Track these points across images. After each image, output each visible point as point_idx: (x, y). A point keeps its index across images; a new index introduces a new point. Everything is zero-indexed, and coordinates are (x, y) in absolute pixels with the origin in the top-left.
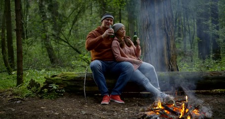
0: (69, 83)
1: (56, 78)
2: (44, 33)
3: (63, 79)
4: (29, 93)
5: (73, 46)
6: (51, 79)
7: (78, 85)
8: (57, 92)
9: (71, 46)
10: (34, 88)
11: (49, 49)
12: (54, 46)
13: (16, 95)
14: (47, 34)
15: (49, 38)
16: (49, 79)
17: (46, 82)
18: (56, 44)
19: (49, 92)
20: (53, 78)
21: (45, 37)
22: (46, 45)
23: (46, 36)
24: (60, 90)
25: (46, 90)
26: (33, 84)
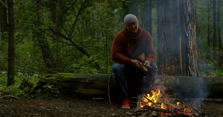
0: (64, 84)
1: (51, 78)
2: (38, 25)
3: (58, 79)
4: (21, 93)
5: (77, 44)
6: (45, 79)
7: (74, 86)
8: (51, 93)
9: (75, 45)
10: (26, 89)
11: (44, 48)
12: (51, 45)
13: (8, 94)
14: (43, 27)
15: (44, 32)
16: (43, 79)
17: (40, 82)
18: (54, 42)
19: (43, 92)
20: (47, 78)
21: (39, 31)
22: (40, 42)
23: (41, 30)
24: (54, 91)
25: (39, 91)
26: (25, 84)
